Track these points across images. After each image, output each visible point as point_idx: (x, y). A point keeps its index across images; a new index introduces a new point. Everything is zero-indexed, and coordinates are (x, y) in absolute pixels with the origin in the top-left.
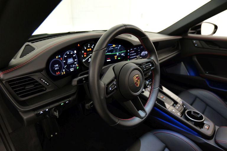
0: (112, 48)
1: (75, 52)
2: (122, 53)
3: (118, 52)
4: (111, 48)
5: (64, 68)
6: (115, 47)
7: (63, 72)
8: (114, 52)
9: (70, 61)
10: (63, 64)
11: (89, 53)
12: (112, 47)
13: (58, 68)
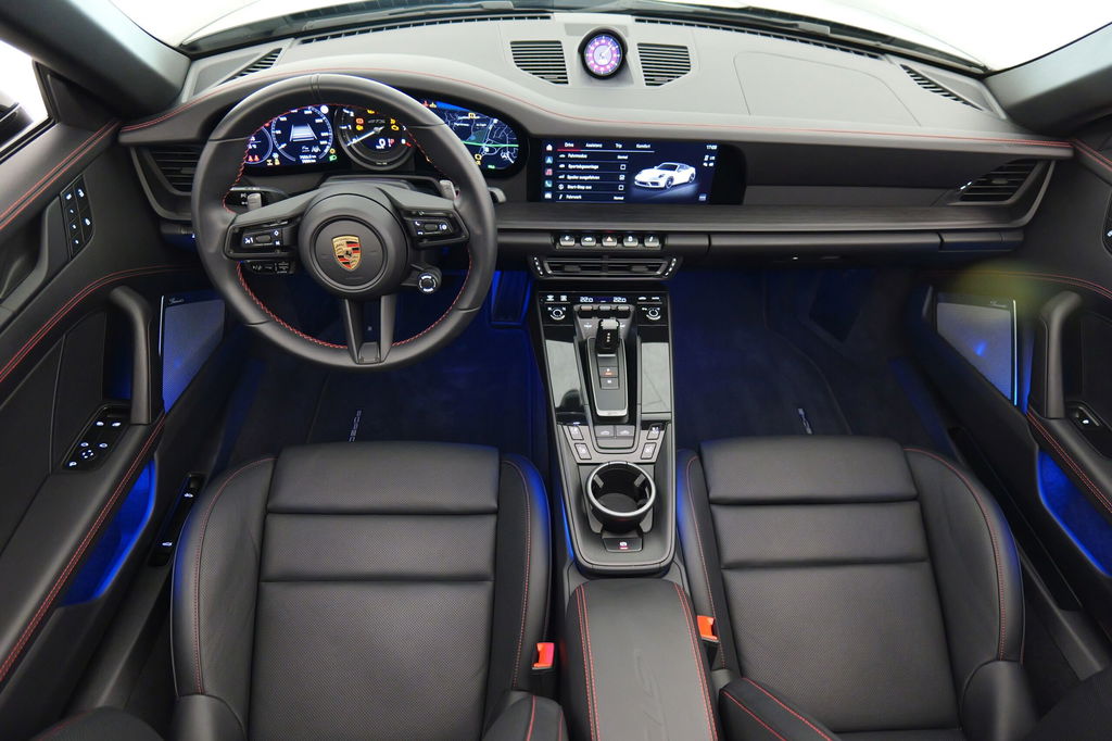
0: (465, 121)
1: (325, 109)
2: (504, 149)
3: (489, 143)
4: (459, 121)
5: (275, 150)
6: (477, 121)
7: (271, 157)
8: (473, 137)
9: (301, 133)
10: (272, 140)
11: (373, 121)
12: (464, 118)
13: (255, 146)
